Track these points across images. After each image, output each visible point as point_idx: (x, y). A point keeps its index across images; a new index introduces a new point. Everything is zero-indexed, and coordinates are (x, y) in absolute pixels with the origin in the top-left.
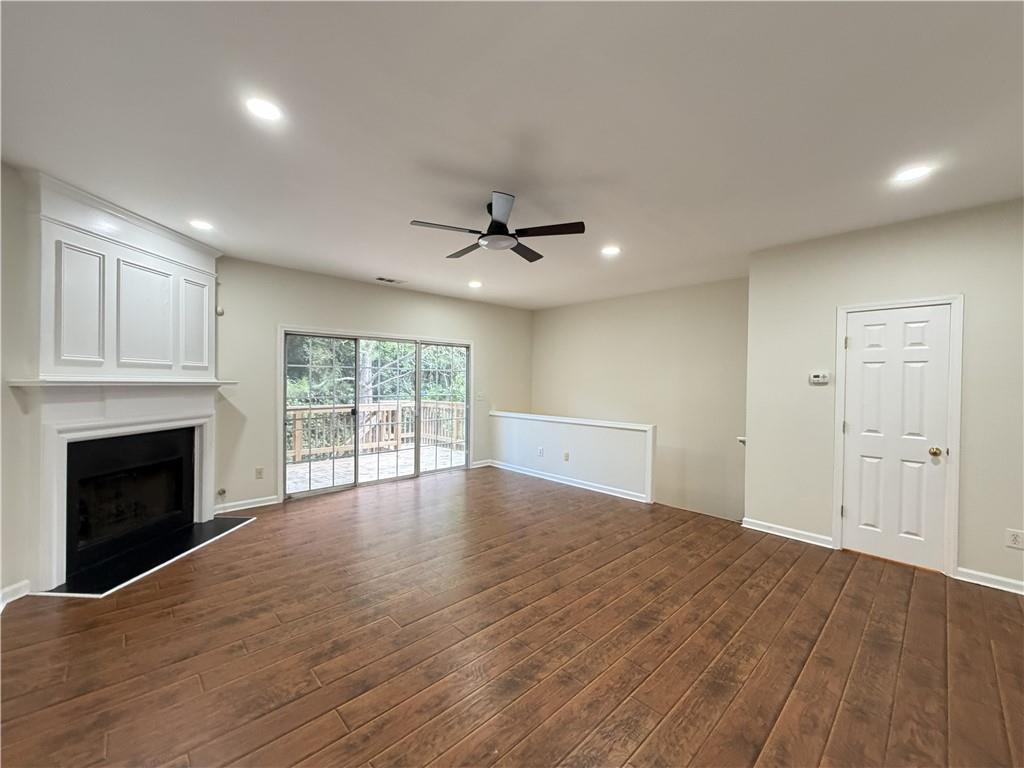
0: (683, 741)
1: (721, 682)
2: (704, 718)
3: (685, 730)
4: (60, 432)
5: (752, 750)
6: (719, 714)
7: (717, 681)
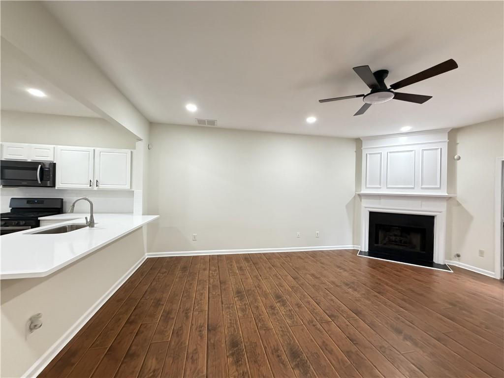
0: (228, 316)
1: (235, 349)
2: (229, 328)
3: (230, 320)
4: (366, 207)
5: (210, 328)
6: (226, 332)
7: (237, 348)
